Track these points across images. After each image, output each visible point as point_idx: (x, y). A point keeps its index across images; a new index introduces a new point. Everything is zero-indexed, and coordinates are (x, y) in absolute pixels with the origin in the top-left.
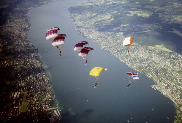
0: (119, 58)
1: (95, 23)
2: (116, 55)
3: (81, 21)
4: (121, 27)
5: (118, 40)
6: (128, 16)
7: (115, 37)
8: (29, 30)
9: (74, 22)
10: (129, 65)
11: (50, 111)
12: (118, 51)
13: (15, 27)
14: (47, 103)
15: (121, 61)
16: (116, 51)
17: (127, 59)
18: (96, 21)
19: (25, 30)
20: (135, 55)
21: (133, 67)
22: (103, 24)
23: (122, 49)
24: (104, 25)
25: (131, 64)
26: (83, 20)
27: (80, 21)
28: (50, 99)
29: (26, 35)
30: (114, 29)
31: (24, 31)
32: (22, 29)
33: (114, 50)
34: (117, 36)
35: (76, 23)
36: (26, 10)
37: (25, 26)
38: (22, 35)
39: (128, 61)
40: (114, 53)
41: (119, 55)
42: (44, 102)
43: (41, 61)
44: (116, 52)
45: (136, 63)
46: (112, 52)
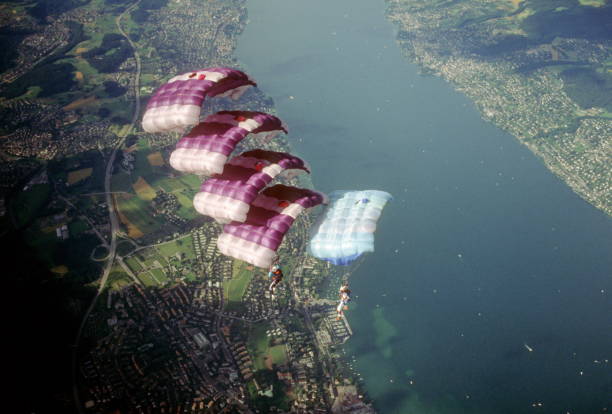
0: (542, 158)
1: (461, 26)
2: (534, 148)
3: (416, 11)
4: (554, 48)
5: (543, 94)
6: (583, 6)
7: (532, 82)
8: (242, 31)
9: (391, 13)
10: (577, 186)
11: (317, 308)
12: (541, 134)
13: (200, 19)
14: (306, 283)
15: (549, 170)
16: (533, 132)
17: (571, 163)
18: (467, 17)
19: (229, 30)
20: (600, 155)
21: (592, 196)
22: (491, 31)
23: (557, 127)
24: (495, 32)
25: (584, 184)
26: (421, 10)
27: (409, 12)
28: (315, 272)
29: (233, 48)
30: (529, 53)
31: (226, 33)
32: (222, 25)
33: (528, 128)
34: (540, 80)
35: (397, 17)
37: (231, 18)
38: (220, 49)
39: (573, 172)
40: (526, 140)
41: (544, 146)
42: (297, 279)
43: (284, 141)
44: (534, 138)
45: (602, 181)
46: (520, 134)
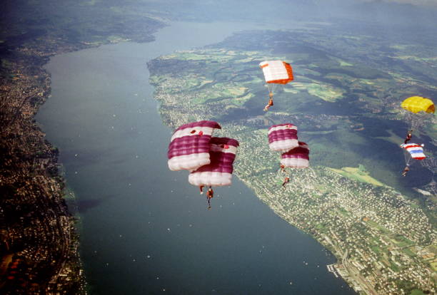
0: (254, 190)
1: (206, 102)
2: (248, 183)
3: (174, 93)
4: (266, 118)
5: (257, 146)
6: (286, 93)
7: (249, 140)
8: (44, 102)
9: (157, 94)
10: (277, 208)
12: (254, 174)
13: (12, 93)
14: (59, 289)
15: (258, 198)
16: (248, 172)
17: (273, 193)
18: (209, 97)
19: (34, 101)
20: (293, 187)
21: (287, 216)
22: (225, 106)
23: (265, 168)
24: (227, 108)
25: (282, 207)
26: (179, 93)
27: (170, 93)
28: (68, 279)
29: (35, 114)
30: (249, 120)
31: (31, 103)
32: (28, 98)
33: (245, 170)
34: (255, 138)
35: (161, 96)
36: (45, 57)
37: (37, 93)
38: (24, 113)
39: (275, 199)
40: (243, 178)
41: (255, 181)
42: (51, 285)
43: (61, 179)
44: (249, 176)
45: (294, 205)
46: (239, 174)
